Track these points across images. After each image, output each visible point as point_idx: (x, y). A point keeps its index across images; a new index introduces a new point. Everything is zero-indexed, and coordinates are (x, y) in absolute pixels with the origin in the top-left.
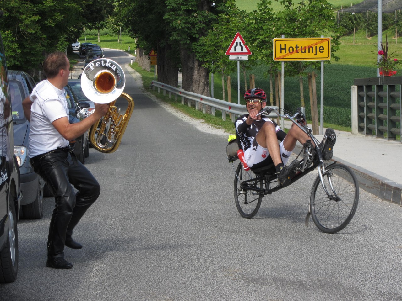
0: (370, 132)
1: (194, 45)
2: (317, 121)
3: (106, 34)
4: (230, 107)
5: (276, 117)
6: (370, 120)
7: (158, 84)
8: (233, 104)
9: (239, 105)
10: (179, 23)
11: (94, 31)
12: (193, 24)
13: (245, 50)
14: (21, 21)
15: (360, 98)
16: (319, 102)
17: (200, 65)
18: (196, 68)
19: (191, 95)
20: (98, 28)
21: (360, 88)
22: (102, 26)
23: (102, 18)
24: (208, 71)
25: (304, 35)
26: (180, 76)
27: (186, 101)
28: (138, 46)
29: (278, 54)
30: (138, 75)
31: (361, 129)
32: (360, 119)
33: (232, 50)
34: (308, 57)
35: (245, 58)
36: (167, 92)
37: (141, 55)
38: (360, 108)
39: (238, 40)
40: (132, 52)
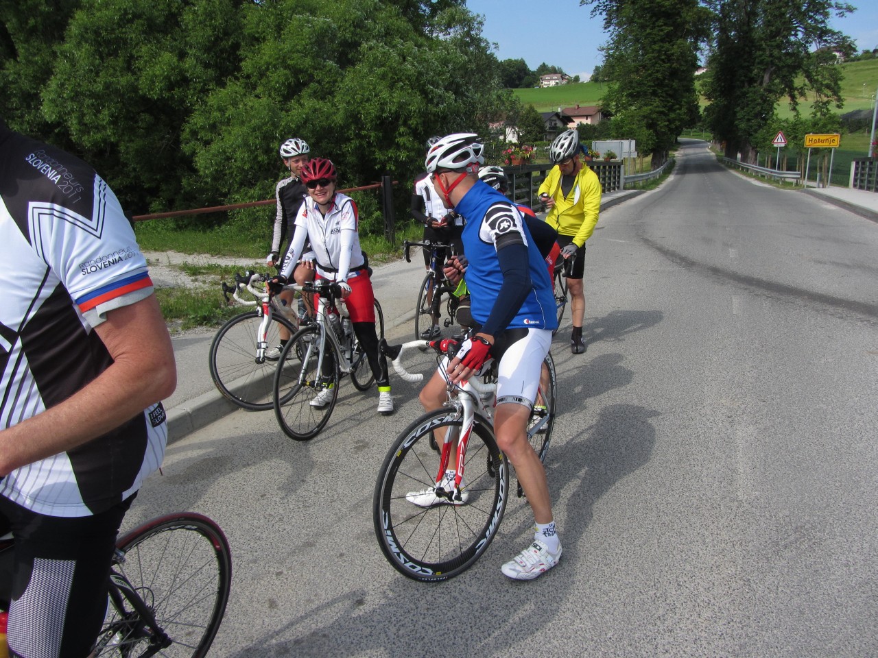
0: (861, 188)
1: (751, 138)
2: (825, 181)
3: (695, 132)
4: (771, 172)
5: (798, 178)
6: (862, 181)
7: (726, 159)
8: (773, 170)
9: (776, 171)
10: (743, 126)
11: (689, 130)
12: (751, 127)
13: (783, 141)
14: (658, 125)
15: (857, 168)
16: (828, 172)
17: (752, 149)
18: (751, 150)
19: (746, 165)
20: (691, 129)
21: (857, 163)
22: (693, 128)
23: (695, 123)
24: (757, 152)
25: (822, 133)
26: (739, 155)
27: (743, 168)
28: (714, 138)
29: (807, 144)
30: (713, 154)
31: (855, 186)
32: (855, 180)
33: (776, 141)
34: (826, 145)
35: (783, 145)
36: (731, 163)
37: (715, 143)
38: (856, 174)
39: (780, 135)
40: (709, 141)
